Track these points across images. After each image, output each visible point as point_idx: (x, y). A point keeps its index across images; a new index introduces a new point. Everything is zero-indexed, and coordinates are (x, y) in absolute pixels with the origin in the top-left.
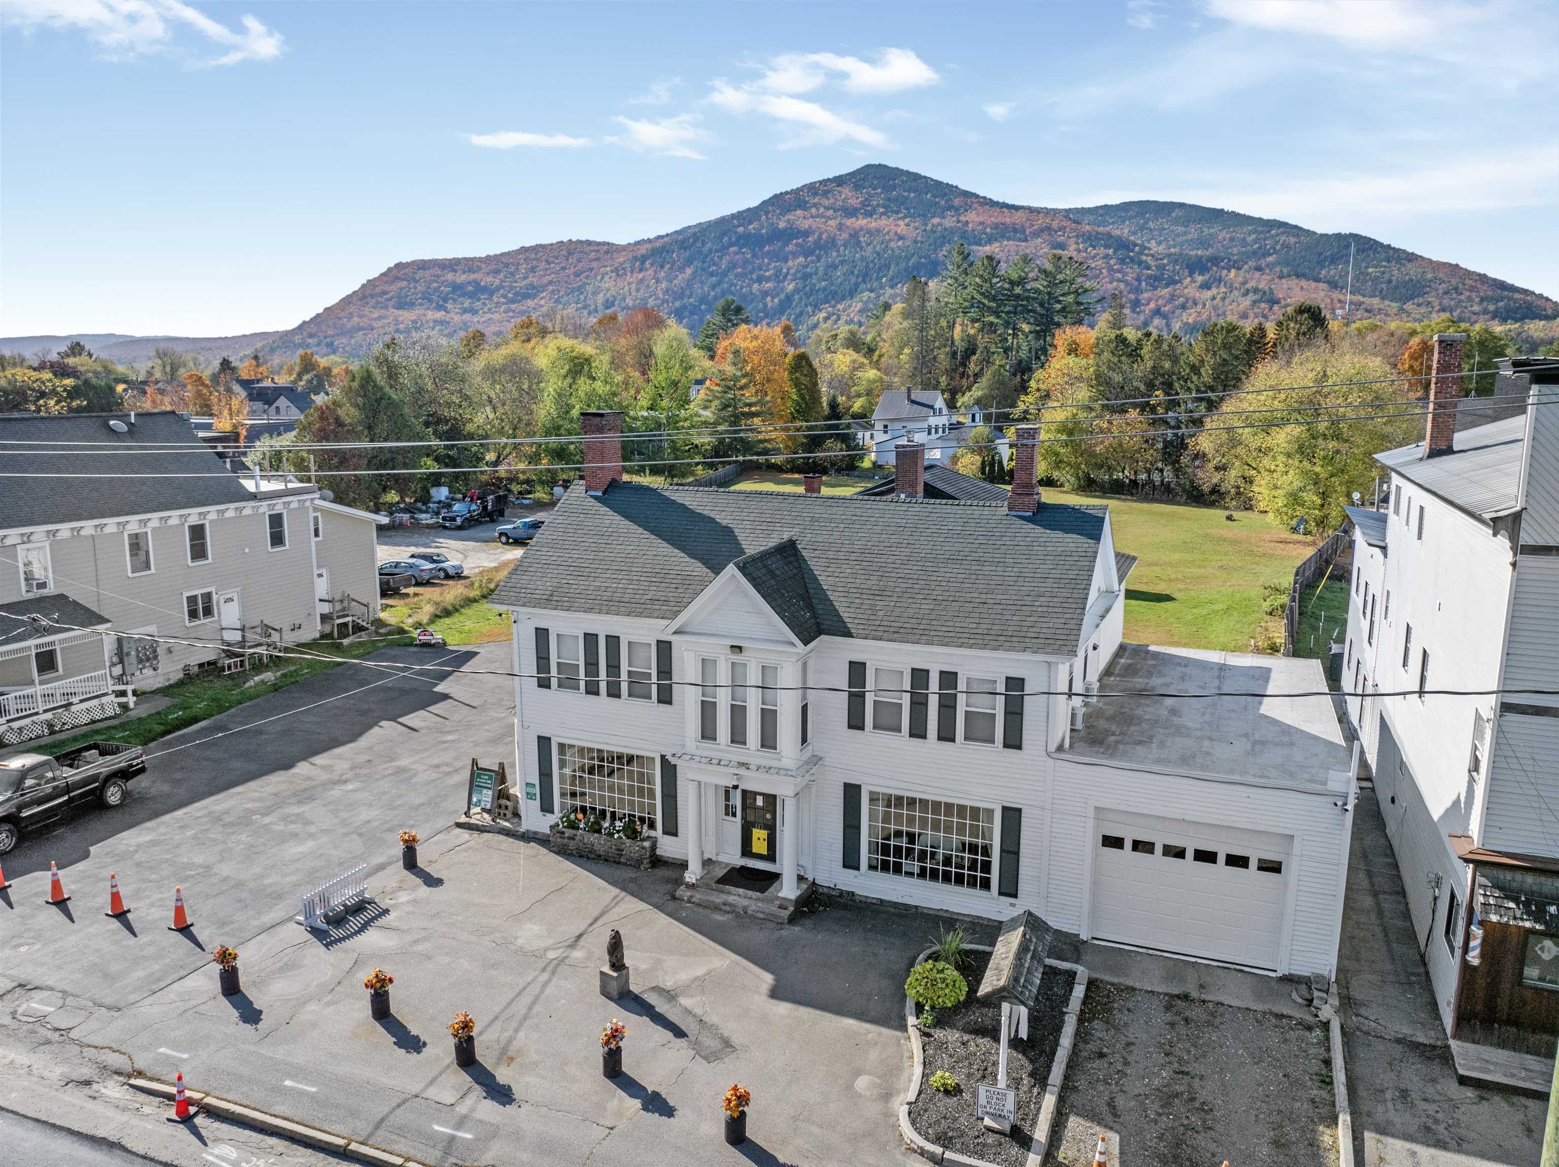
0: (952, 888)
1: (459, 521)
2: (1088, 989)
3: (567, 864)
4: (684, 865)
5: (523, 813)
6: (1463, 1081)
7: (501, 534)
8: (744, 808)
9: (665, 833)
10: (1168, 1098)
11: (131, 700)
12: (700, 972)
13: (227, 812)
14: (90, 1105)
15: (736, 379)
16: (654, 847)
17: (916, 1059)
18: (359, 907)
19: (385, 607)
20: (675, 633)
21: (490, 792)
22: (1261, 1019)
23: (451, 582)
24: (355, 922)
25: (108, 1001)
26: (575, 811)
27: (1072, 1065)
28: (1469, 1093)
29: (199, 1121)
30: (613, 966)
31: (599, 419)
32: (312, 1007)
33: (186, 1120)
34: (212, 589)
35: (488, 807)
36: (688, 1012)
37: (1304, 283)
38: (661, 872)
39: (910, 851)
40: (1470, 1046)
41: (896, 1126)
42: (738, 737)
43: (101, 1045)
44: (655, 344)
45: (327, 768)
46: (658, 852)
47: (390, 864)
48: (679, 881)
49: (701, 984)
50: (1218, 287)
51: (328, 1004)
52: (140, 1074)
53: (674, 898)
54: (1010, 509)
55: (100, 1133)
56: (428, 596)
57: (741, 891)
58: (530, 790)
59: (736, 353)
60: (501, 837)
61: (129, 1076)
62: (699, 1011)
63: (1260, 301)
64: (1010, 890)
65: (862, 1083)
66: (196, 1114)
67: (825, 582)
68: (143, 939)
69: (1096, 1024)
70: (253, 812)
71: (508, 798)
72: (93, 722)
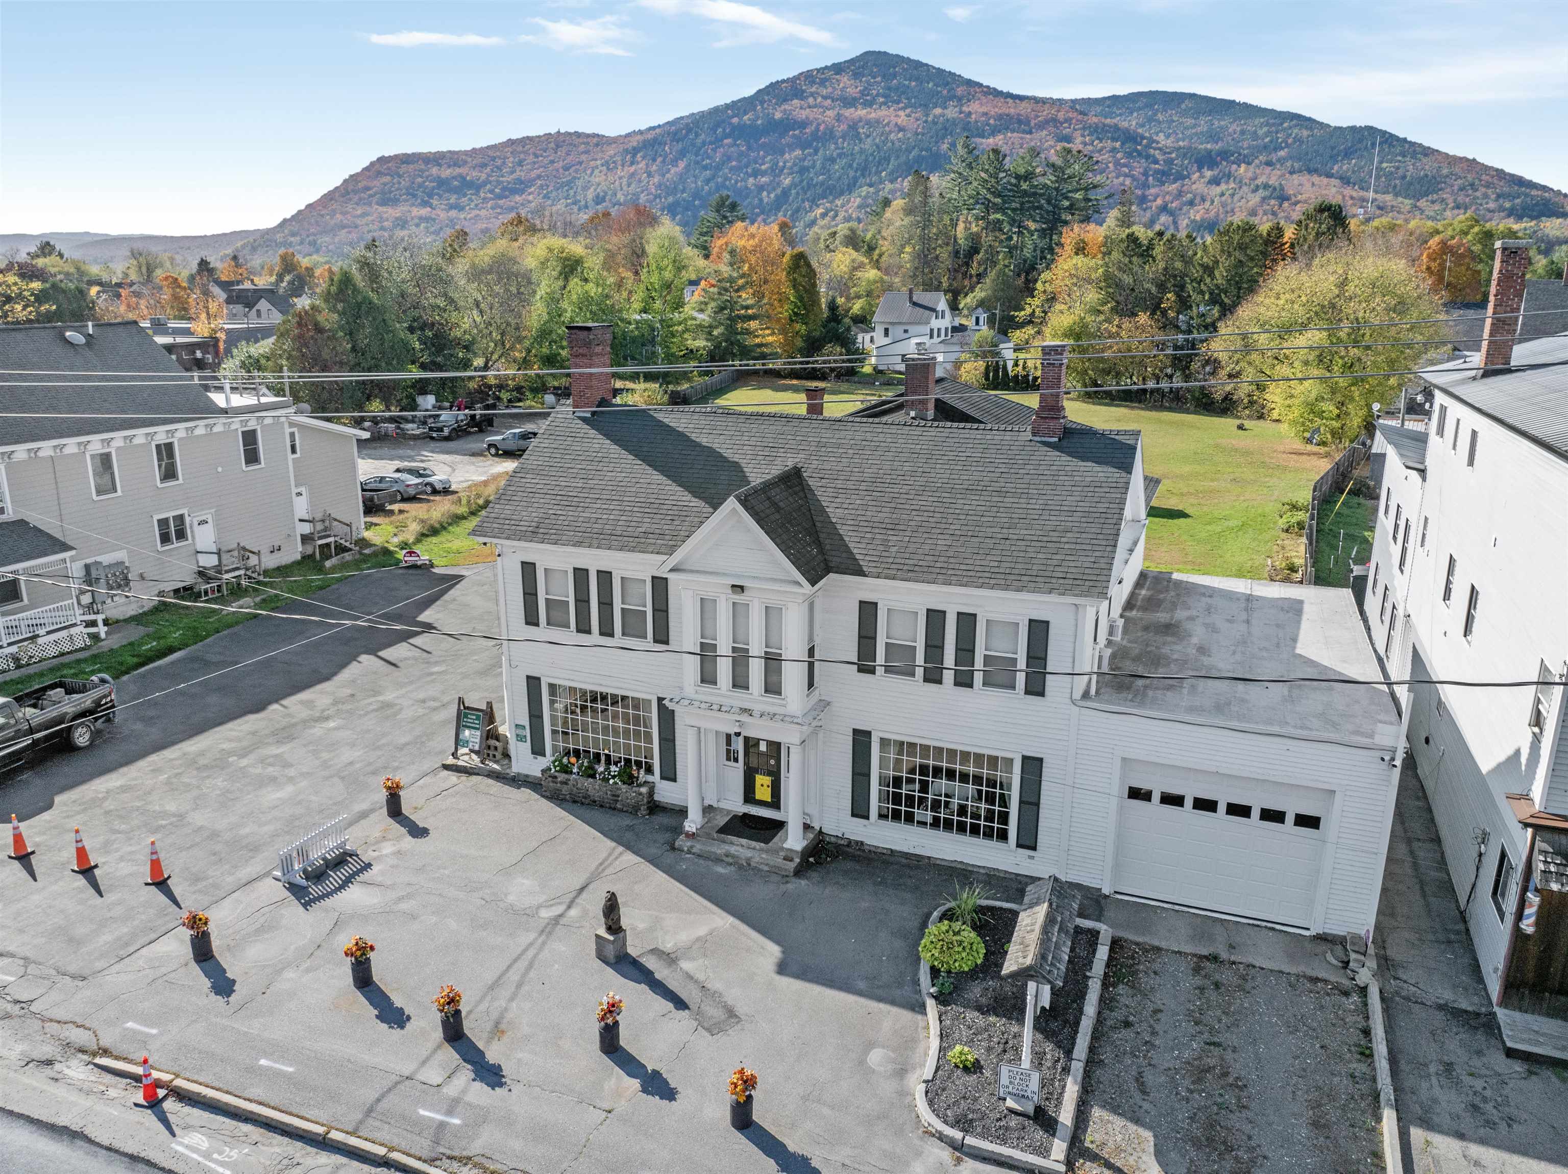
0: (967, 839)
1: (446, 432)
2: (1112, 950)
3: (559, 812)
4: (682, 812)
5: (513, 753)
6: (1511, 1053)
7: (490, 446)
8: (746, 754)
9: (662, 778)
10: (1200, 1073)
11: (102, 630)
12: (702, 931)
13: (202, 753)
14: (52, 1088)
15: (731, 280)
16: (651, 793)
17: (932, 1031)
18: (341, 860)
19: (369, 526)
20: (671, 570)
21: (478, 733)
22: (1293, 982)
23: (437, 498)
24: (336, 877)
25: (72, 969)
26: (568, 754)
27: (1097, 1036)
28: (1518, 1067)
29: (170, 1105)
30: (609, 929)
31: (586, 333)
32: (290, 974)
33: (153, 1104)
34: (184, 511)
35: (477, 748)
36: (690, 977)
37: (1316, 179)
38: (661, 819)
39: (922, 800)
40: (1517, 1015)
41: (912, 1107)
42: (740, 682)
43: (65, 1019)
44: (648, 242)
45: (309, 704)
46: (656, 797)
47: (372, 811)
48: (678, 830)
49: (703, 946)
50: (1227, 183)
51: (308, 971)
52: (106, 1052)
53: (673, 848)
54: (1034, 434)
55: (62, 1121)
56: (414, 513)
57: (744, 841)
58: (520, 732)
59: (732, 252)
60: (490, 781)
61: (94, 1054)
62: (700, 976)
63: (1270, 197)
64: (1028, 842)
65: (875, 1057)
66: (165, 1097)
67: (834, 513)
68: (110, 898)
69: (1121, 989)
70: (231, 753)
71: (498, 739)
72: (62, 654)
